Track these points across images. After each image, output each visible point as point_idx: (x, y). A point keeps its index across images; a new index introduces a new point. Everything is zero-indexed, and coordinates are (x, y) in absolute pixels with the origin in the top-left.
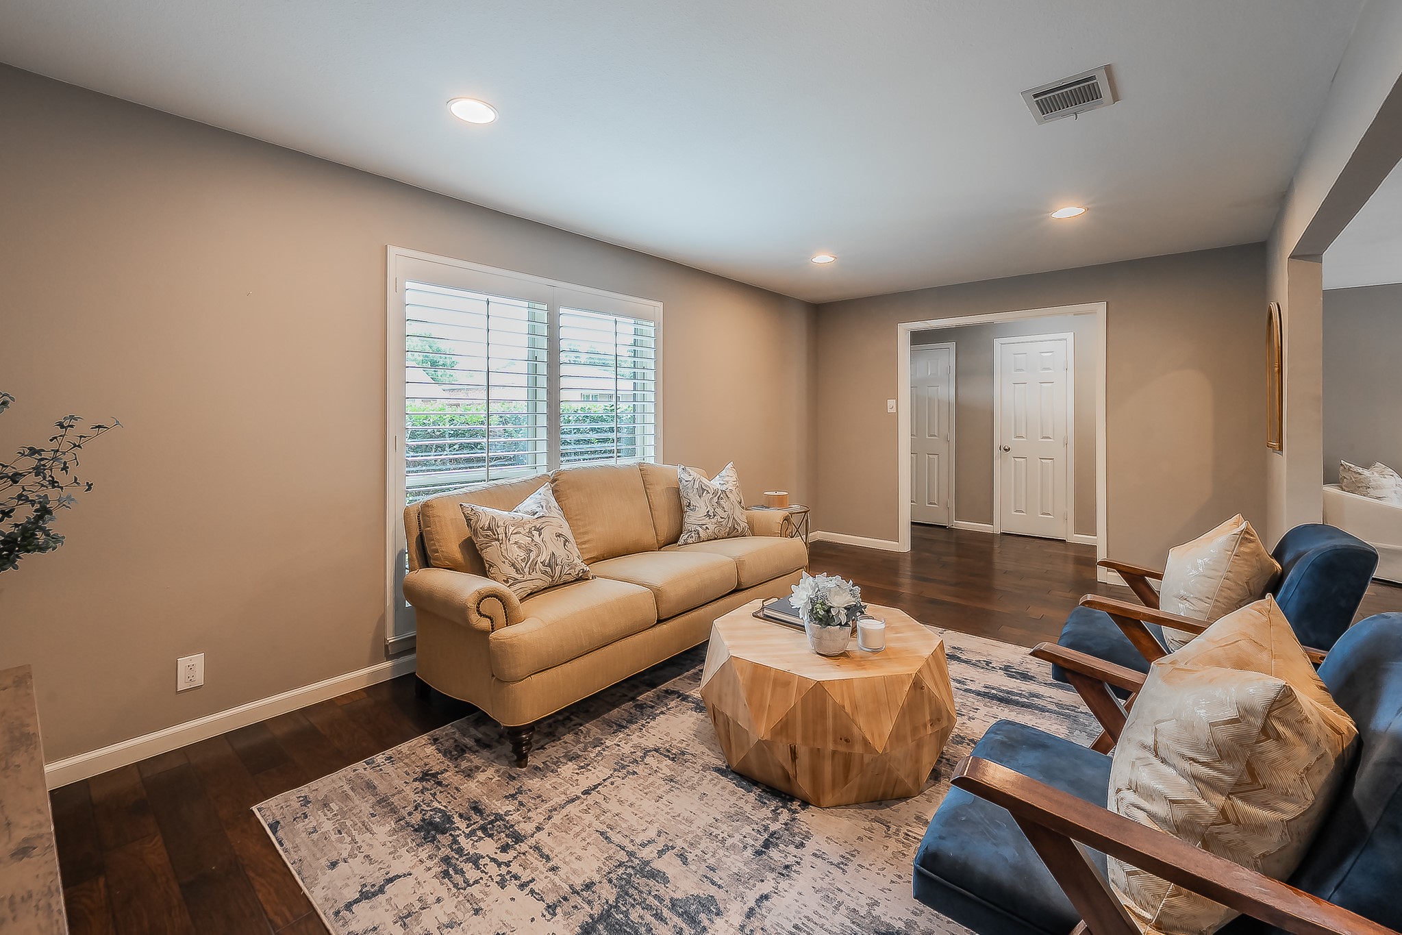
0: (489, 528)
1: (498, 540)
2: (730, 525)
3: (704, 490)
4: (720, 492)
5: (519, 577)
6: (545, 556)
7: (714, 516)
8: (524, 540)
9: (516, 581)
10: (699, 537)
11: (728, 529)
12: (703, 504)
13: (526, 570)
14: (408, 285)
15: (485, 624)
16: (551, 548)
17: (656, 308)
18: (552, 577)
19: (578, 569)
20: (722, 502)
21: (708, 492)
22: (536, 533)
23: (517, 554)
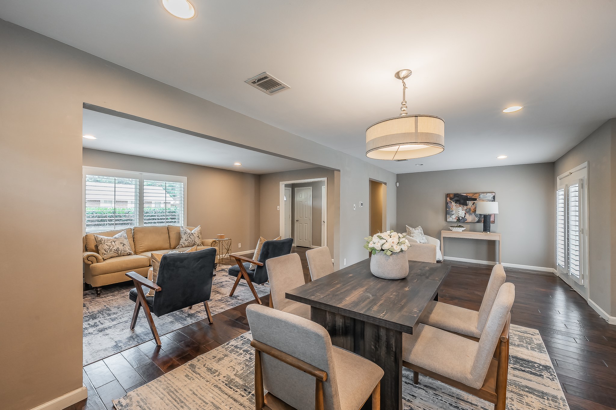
0: (100, 241)
1: (102, 244)
2: (193, 243)
3: (186, 233)
4: (191, 233)
5: (106, 253)
6: (115, 248)
7: (188, 240)
8: (109, 244)
9: (105, 254)
10: (182, 246)
11: (192, 244)
12: (185, 237)
13: (109, 251)
14: (87, 176)
15: (90, 262)
16: (118, 246)
17: (185, 179)
18: (118, 254)
19: (127, 252)
20: (191, 236)
21: (187, 233)
22: (113, 242)
23: (107, 247)
